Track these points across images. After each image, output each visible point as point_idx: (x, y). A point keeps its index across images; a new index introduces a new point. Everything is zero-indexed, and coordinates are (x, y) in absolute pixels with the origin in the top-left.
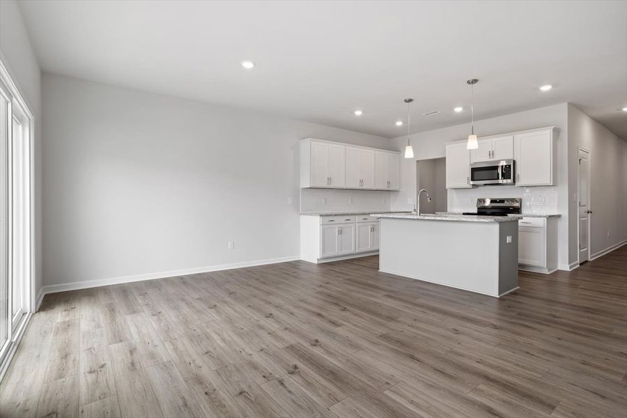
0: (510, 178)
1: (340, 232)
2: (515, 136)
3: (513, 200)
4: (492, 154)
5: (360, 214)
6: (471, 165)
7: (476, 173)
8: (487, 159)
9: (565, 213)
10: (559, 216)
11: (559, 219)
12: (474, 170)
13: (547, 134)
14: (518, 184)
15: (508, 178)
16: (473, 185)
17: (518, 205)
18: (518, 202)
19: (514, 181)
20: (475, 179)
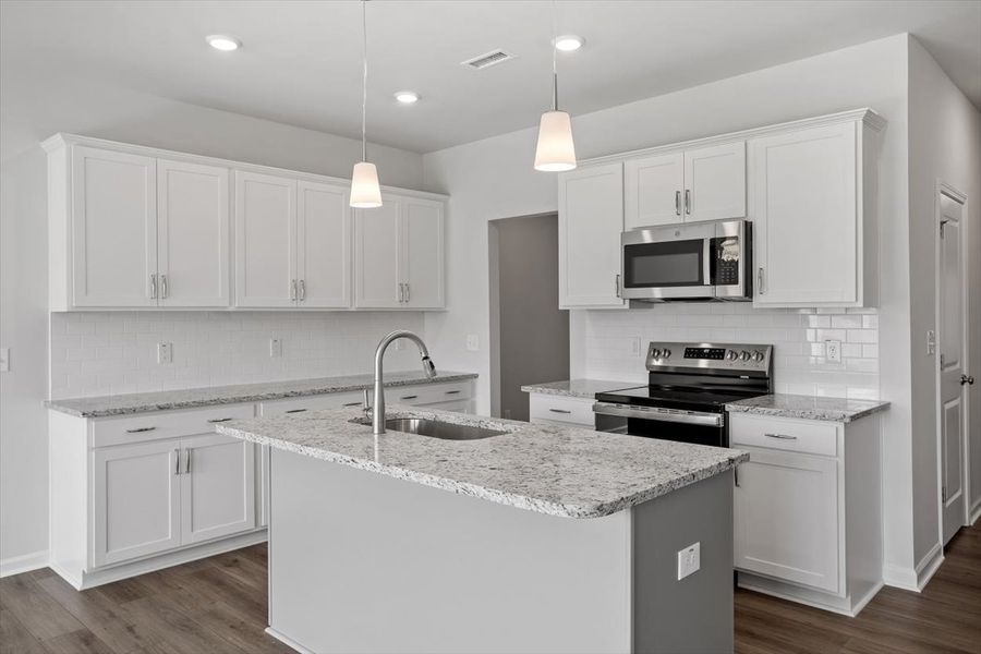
0: (736, 283)
1: (187, 464)
2: (751, 143)
3: (746, 351)
4: (683, 200)
5: (274, 397)
6: (624, 235)
7: (638, 261)
8: (668, 216)
9: (902, 398)
10: (884, 408)
11: (883, 418)
12: (633, 252)
13: (846, 134)
14: (759, 300)
15: (730, 279)
16: (631, 300)
17: (764, 366)
18: (763, 358)
19: (749, 292)
20: (636, 282)
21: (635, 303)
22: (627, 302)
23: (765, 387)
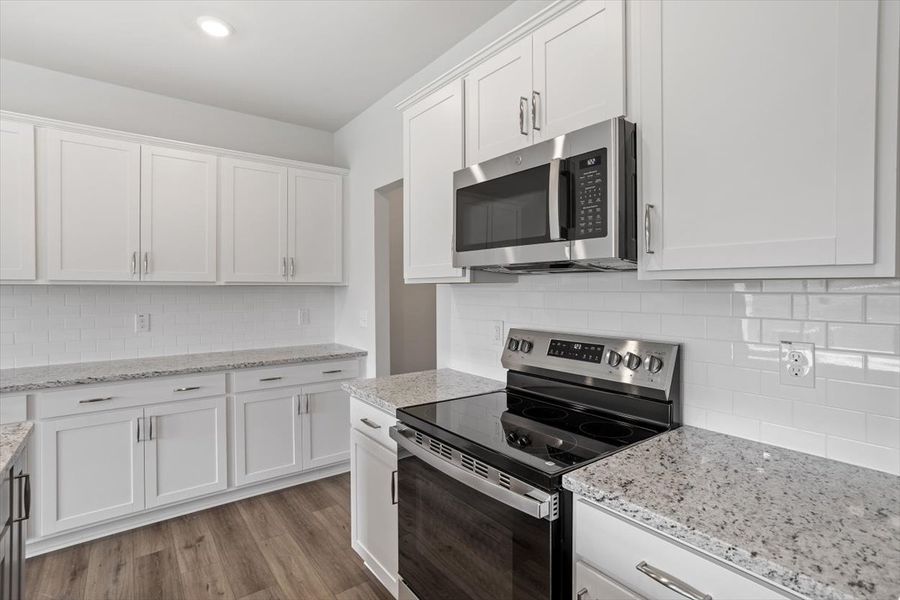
0: (605, 233)
4: (532, 112)
14: (649, 265)
15: (594, 226)
16: (473, 269)
17: (662, 382)
18: (661, 366)
19: (628, 249)
20: (473, 241)
21: (479, 273)
22: (468, 271)
23: (666, 417)
